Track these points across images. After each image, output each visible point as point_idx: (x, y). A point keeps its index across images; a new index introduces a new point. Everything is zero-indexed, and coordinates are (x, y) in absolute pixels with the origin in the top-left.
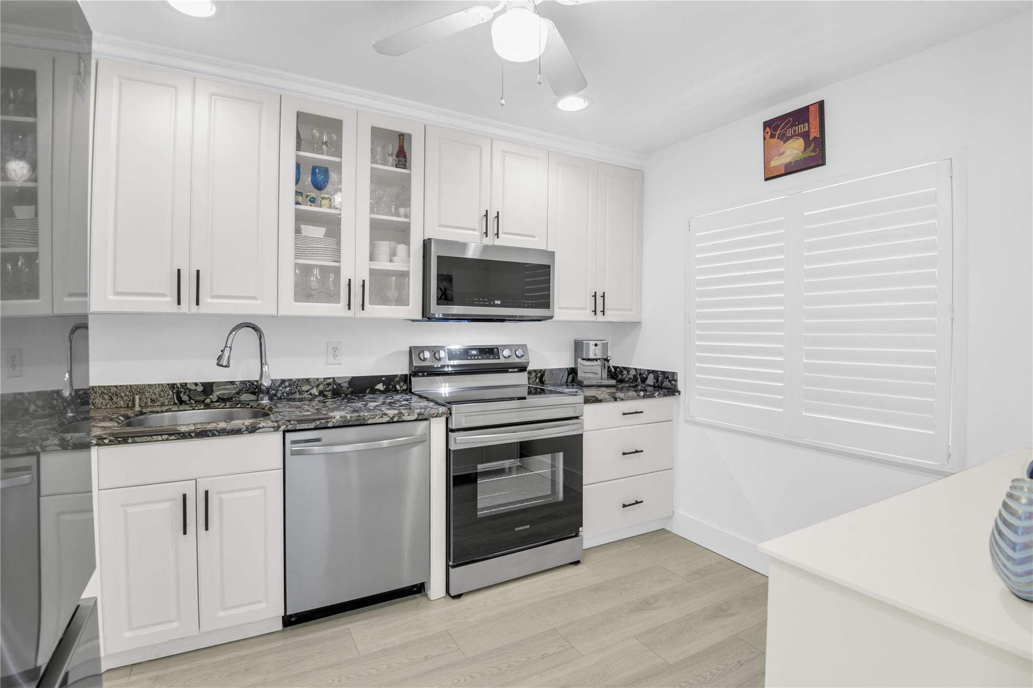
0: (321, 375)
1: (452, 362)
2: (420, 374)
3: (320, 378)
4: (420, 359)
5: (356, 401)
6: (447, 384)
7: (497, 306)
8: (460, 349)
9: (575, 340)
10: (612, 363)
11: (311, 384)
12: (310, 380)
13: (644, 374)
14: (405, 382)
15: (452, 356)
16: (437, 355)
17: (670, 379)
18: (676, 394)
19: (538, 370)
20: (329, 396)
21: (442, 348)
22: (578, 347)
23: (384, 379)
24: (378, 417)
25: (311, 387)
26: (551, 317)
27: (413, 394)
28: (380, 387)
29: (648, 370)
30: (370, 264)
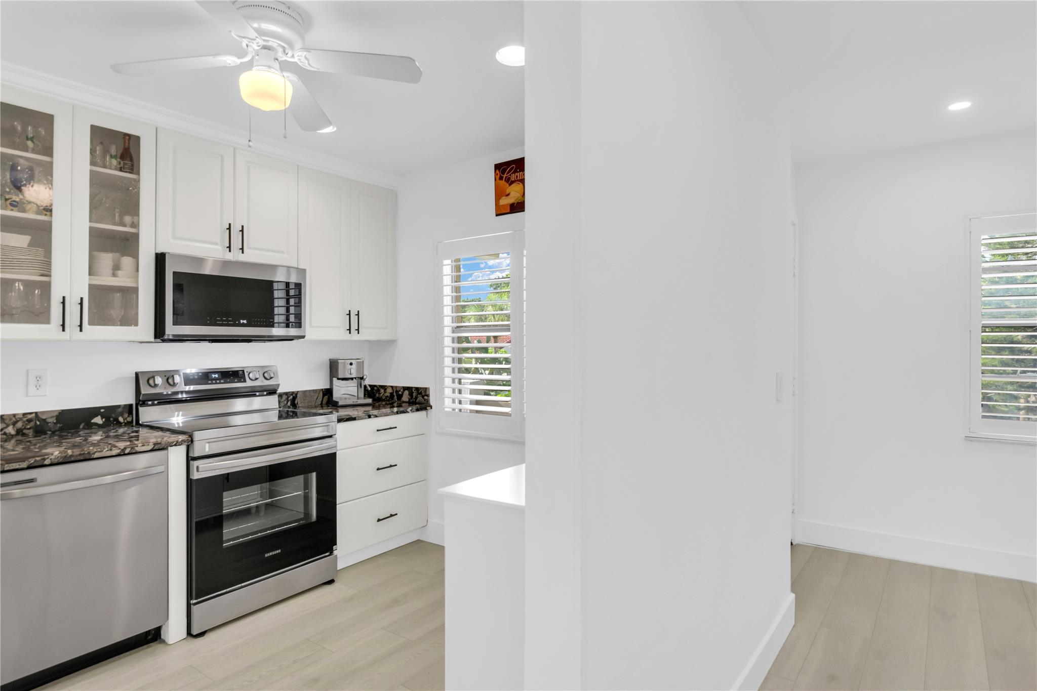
0: (19, 410)
1: (187, 388)
2: (150, 403)
3: (18, 414)
4: (150, 385)
5: (70, 437)
6: (181, 413)
7: (243, 325)
8: (198, 373)
9: (330, 359)
10: (367, 382)
11: (6, 422)
12: (4, 417)
13: (400, 391)
14: (130, 413)
15: (188, 381)
16: (170, 381)
17: (423, 394)
18: (428, 408)
19: (289, 392)
20: (31, 434)
21: (177, 372)
22: (333, 367)
23: (102, 410)
24: (107, 450)
25: (5, 426)
26: (303, 337)
27: (142, 426)
28: (98, 420)
29: (403, 387)
30: (90, 279)
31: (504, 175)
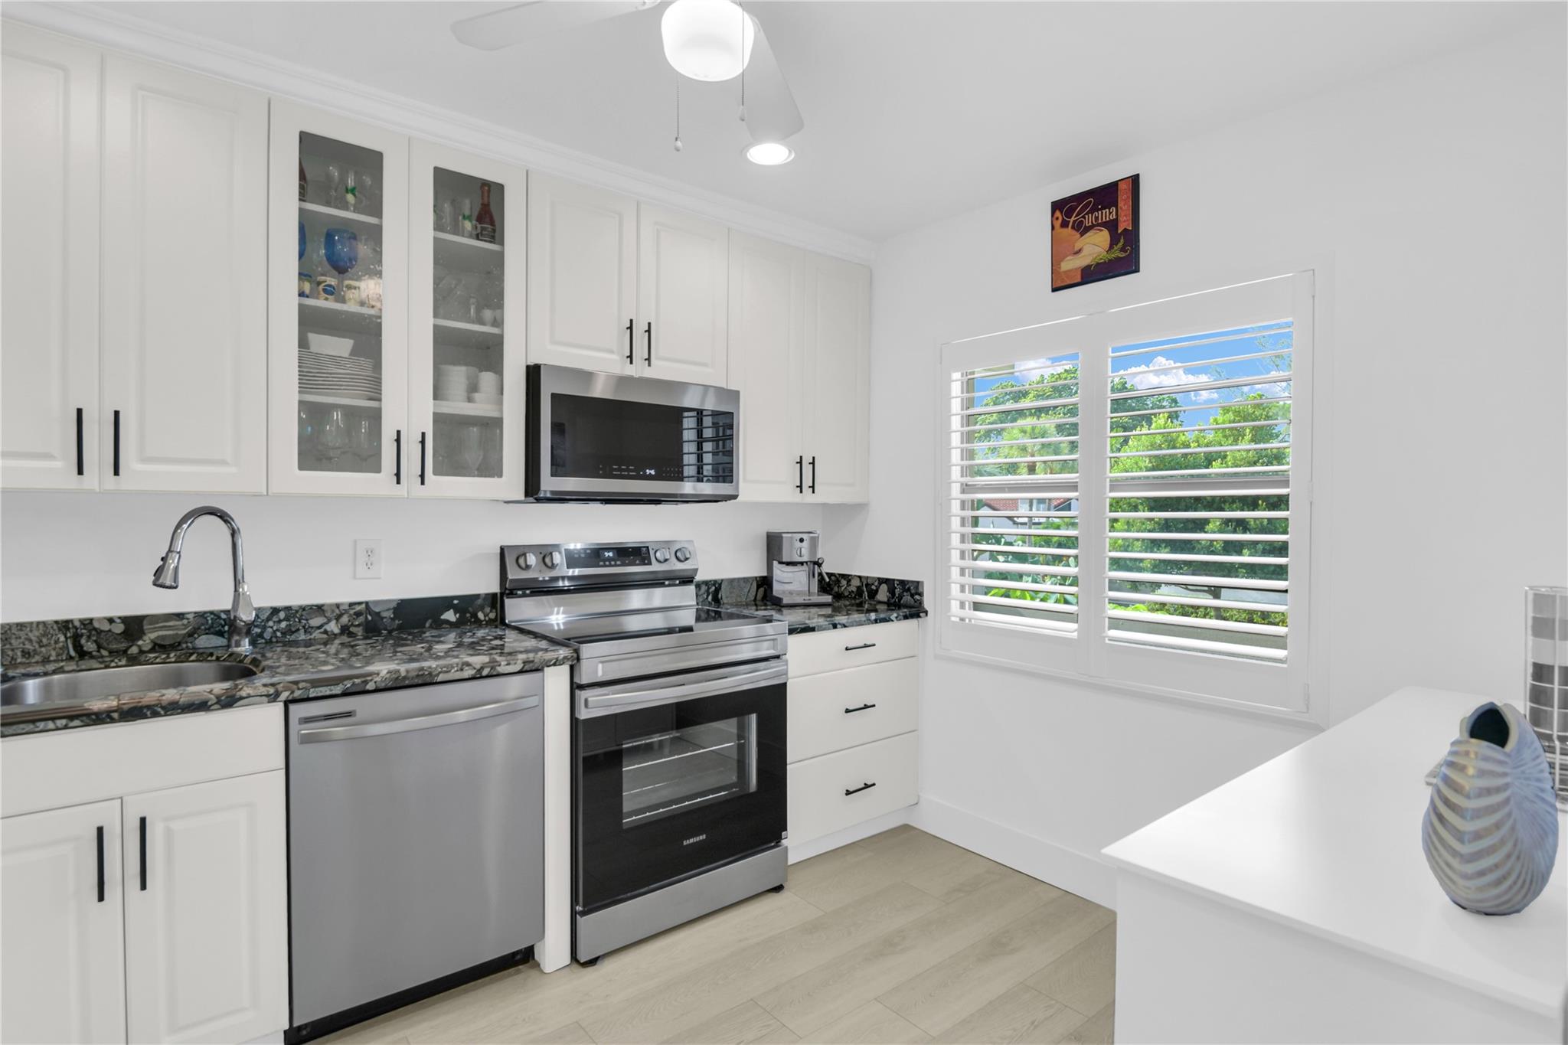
0: (344, 597)
1: (570, 572)
2: (520, 592)
3: (342, 604)
4: (519, 566)
5: (409, 642)
6: (562, 609)
7: (650, 478)
8: (585, 550)
9: (768, 533)
10: (826, 568)
11: (326, 615)
12: (324, 608)
13: (873, 584)
14: (493, 606)
15: (572, 560)
16: (547, 560)
17: (913, 591)
18: (921, 614)
19: (711, 581)
20: (360, 634)
21: (556, 547)
22: (773, 544)
23: (456, 602)
24: (456, 669)
25: (325, 620)
26: (735, 497)
27: (508, 626)
28: (450, 616)
29: (879, 579)
30: (435, 405)
31: (1070, 218)
